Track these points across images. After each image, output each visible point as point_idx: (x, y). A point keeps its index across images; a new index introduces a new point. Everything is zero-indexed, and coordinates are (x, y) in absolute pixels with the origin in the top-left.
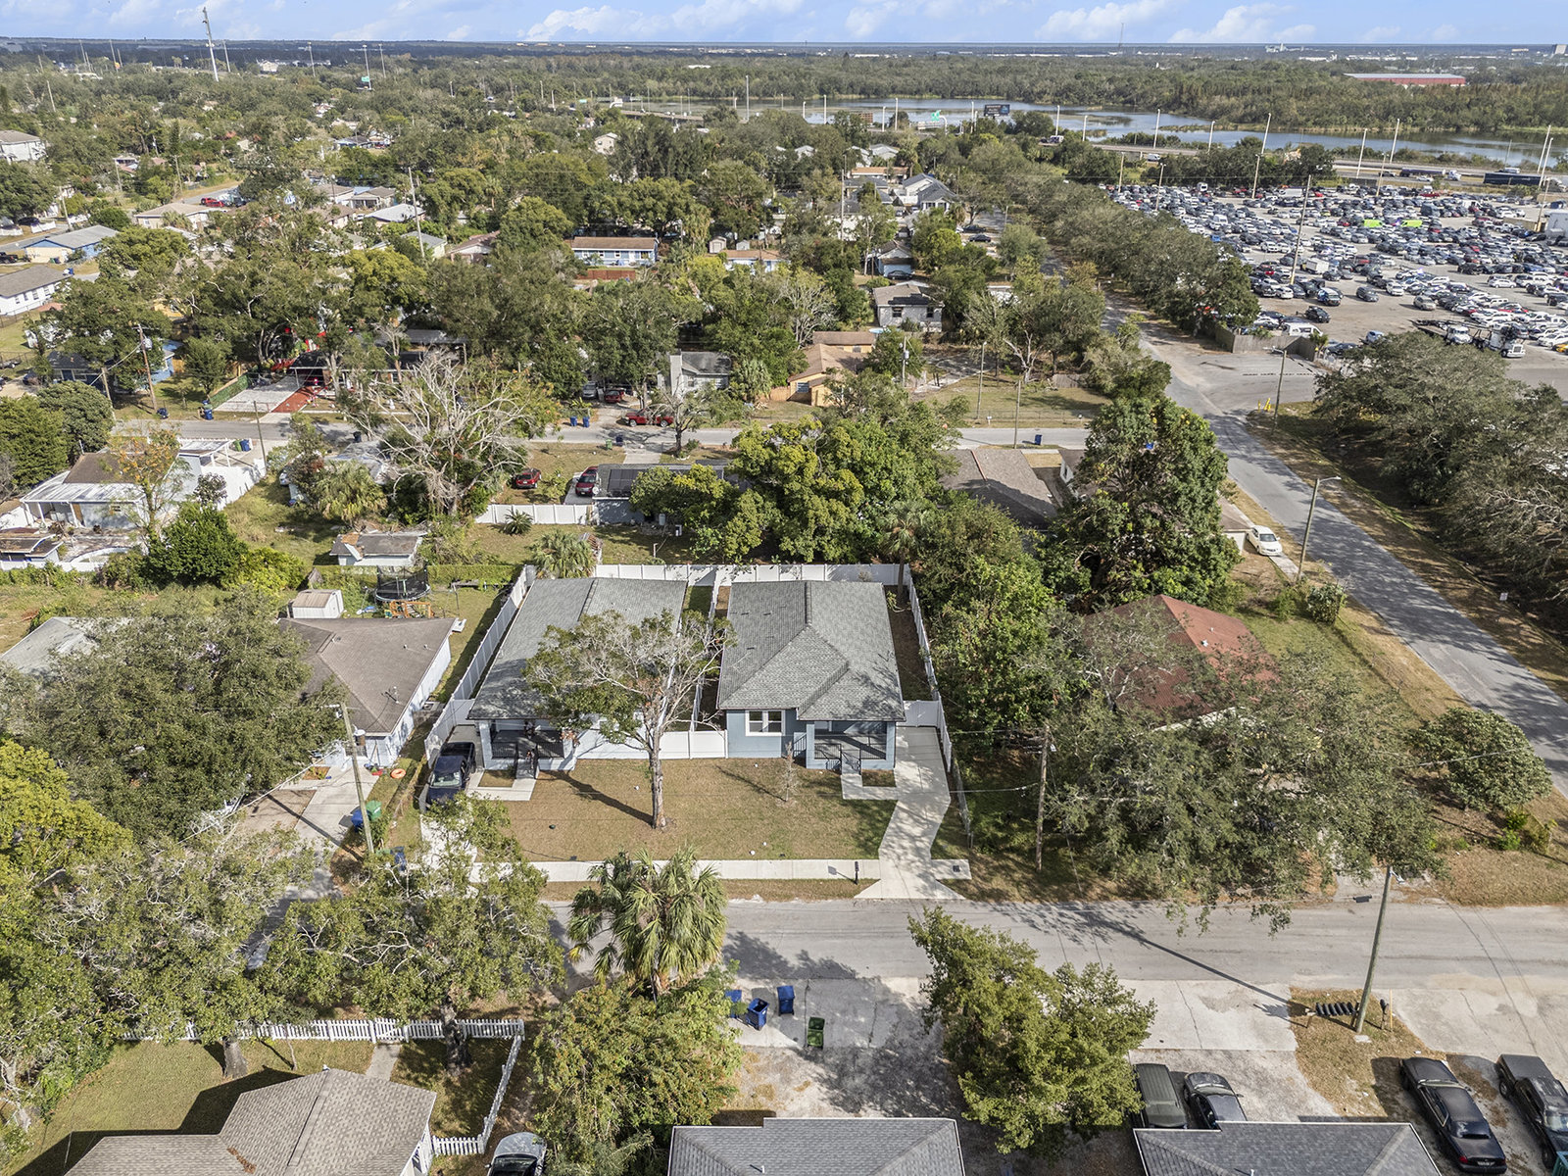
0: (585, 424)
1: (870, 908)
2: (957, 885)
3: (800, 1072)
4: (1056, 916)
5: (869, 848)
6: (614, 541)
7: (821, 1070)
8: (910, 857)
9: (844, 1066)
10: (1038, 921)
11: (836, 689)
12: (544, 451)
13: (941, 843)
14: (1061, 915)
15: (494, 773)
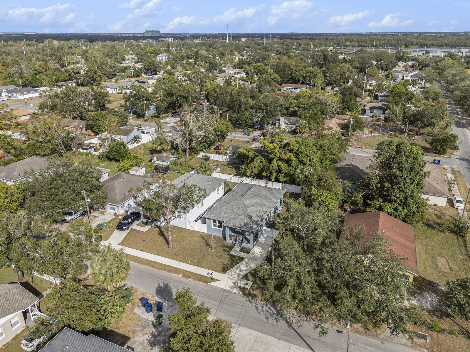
0: (248, 135)
1: (211, 288)
2: (243, 289)
3: (148, 329)
4: (267, 308)
5: (225, 270)
6: (229, 167)
7: (154, 331)
8: (235, 276)
9: (161, 332)
10: (260, 308)
12: (231, 141)
13: (249, 275)
14: (269, 308)
15: (143, 222)
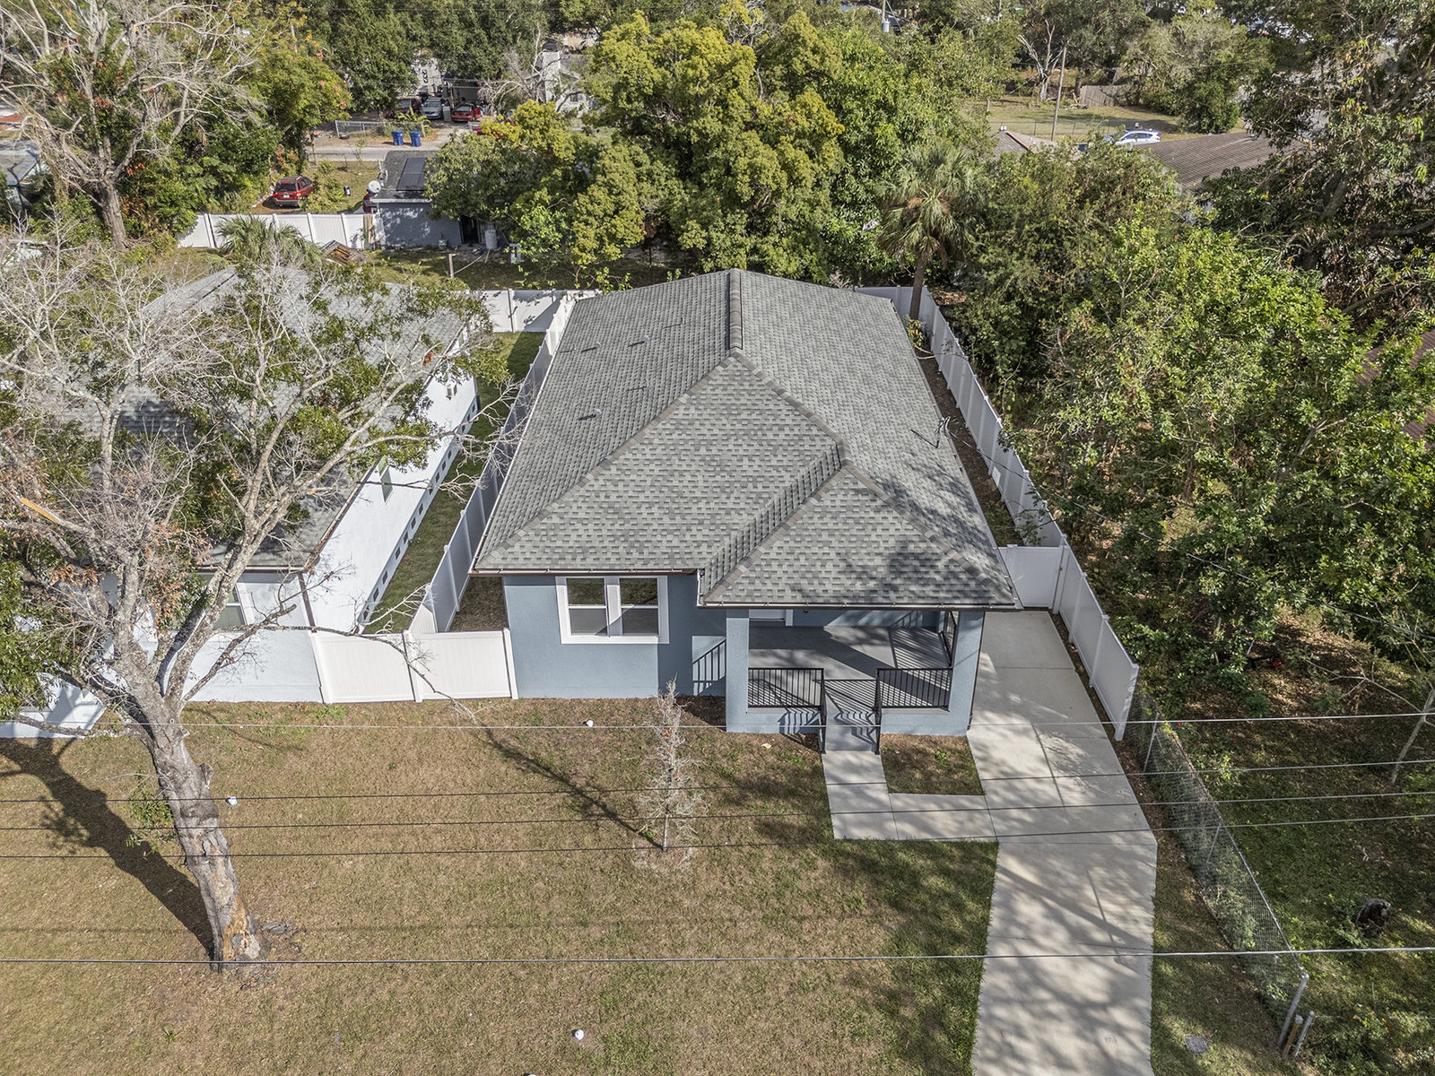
0: (413, 144)
11: (809, 516)
13: (1174, 1028)
